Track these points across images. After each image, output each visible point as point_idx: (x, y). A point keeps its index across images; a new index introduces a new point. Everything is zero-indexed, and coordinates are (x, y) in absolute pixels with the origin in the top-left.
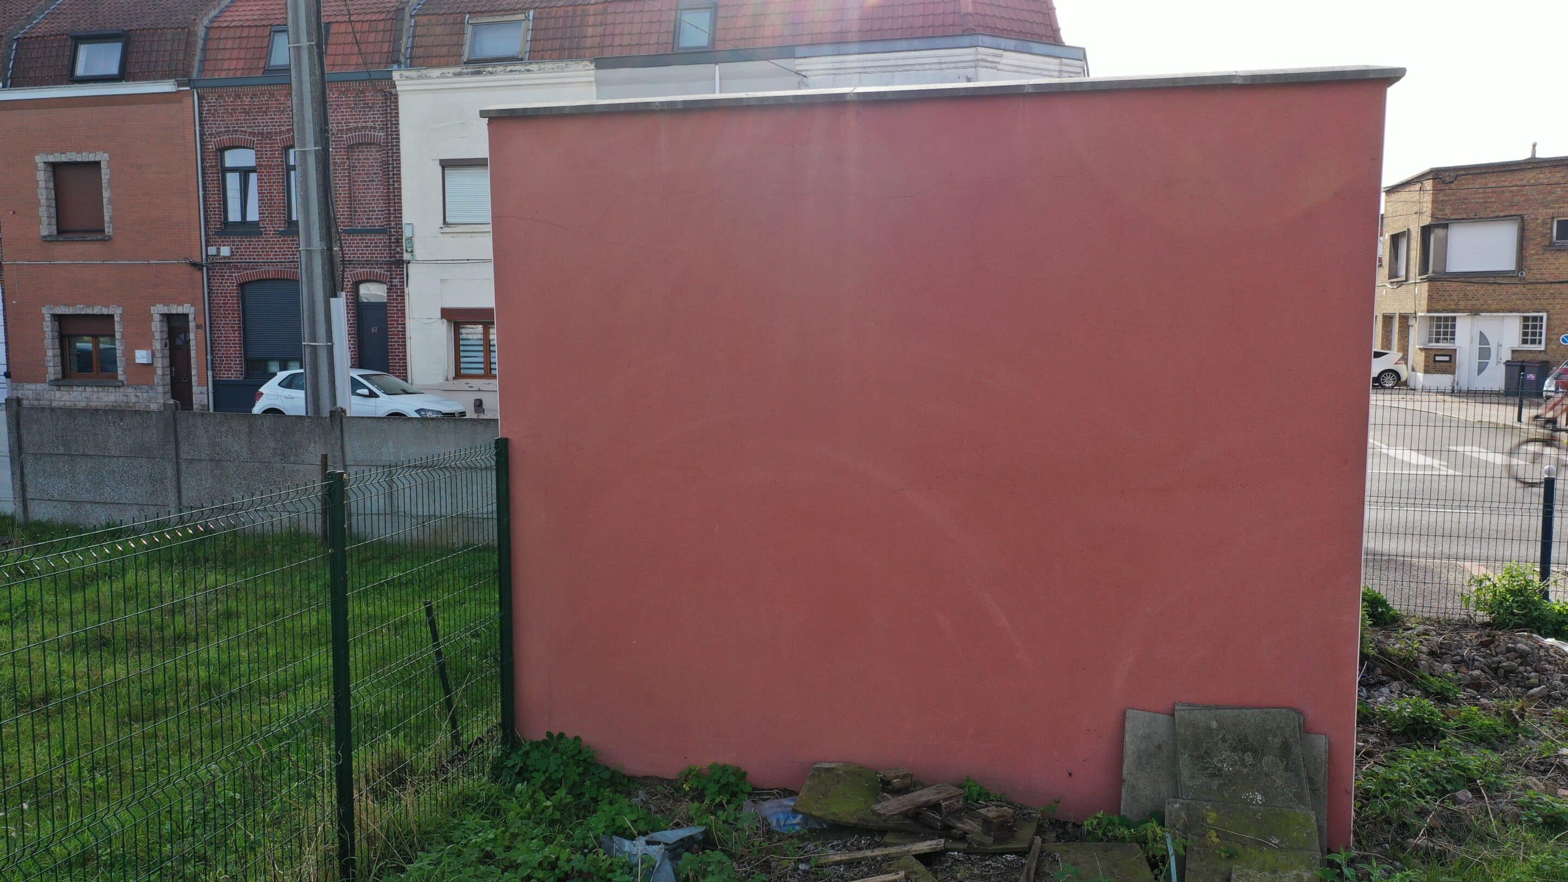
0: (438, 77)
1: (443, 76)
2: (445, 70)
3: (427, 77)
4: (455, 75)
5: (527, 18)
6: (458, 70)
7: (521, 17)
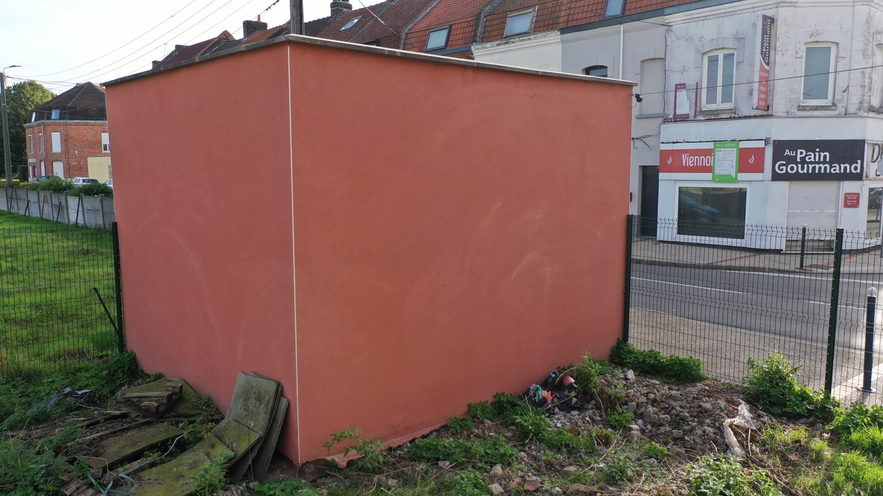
0: (490, 47)
1: (492, 46)
2: (493, 43)
3: (486, 48)
4: (498, 45)
5: (534, 10)
6: (498, 42)
7: (531, 10)
